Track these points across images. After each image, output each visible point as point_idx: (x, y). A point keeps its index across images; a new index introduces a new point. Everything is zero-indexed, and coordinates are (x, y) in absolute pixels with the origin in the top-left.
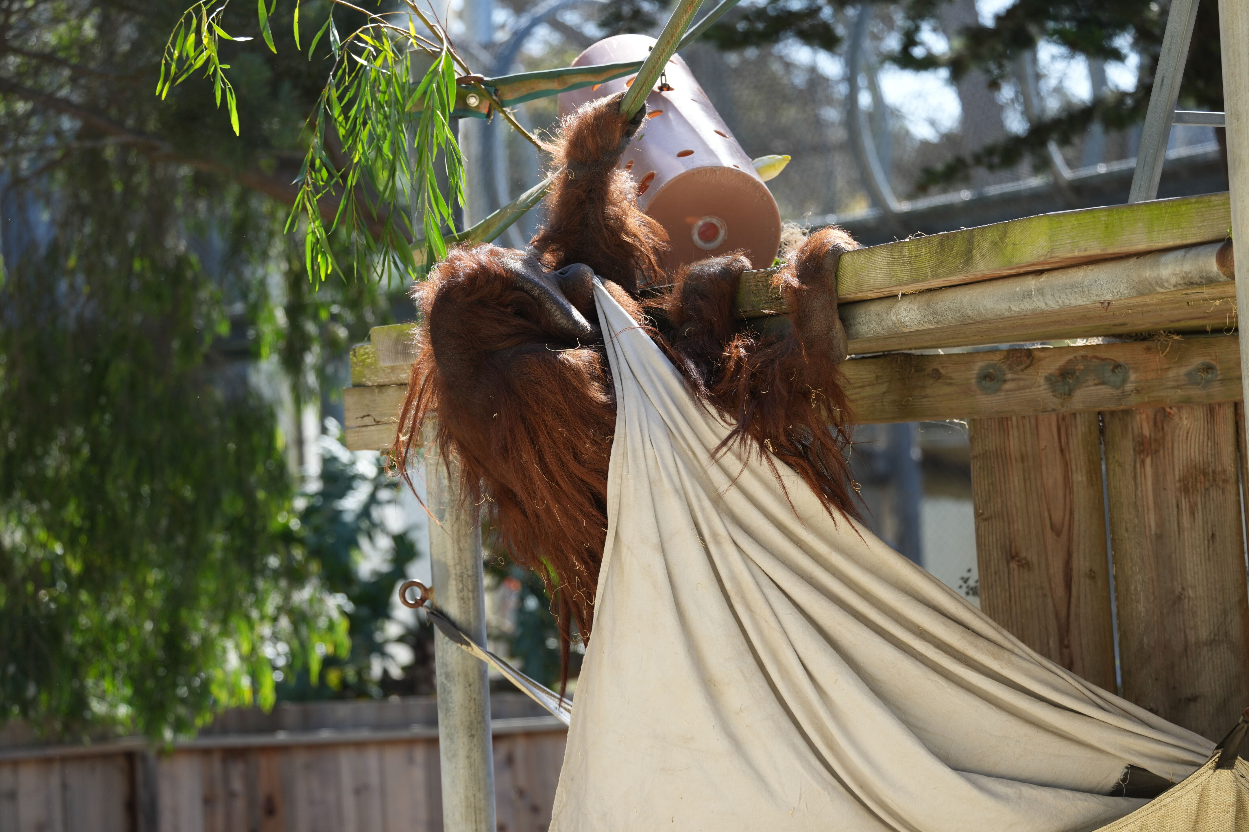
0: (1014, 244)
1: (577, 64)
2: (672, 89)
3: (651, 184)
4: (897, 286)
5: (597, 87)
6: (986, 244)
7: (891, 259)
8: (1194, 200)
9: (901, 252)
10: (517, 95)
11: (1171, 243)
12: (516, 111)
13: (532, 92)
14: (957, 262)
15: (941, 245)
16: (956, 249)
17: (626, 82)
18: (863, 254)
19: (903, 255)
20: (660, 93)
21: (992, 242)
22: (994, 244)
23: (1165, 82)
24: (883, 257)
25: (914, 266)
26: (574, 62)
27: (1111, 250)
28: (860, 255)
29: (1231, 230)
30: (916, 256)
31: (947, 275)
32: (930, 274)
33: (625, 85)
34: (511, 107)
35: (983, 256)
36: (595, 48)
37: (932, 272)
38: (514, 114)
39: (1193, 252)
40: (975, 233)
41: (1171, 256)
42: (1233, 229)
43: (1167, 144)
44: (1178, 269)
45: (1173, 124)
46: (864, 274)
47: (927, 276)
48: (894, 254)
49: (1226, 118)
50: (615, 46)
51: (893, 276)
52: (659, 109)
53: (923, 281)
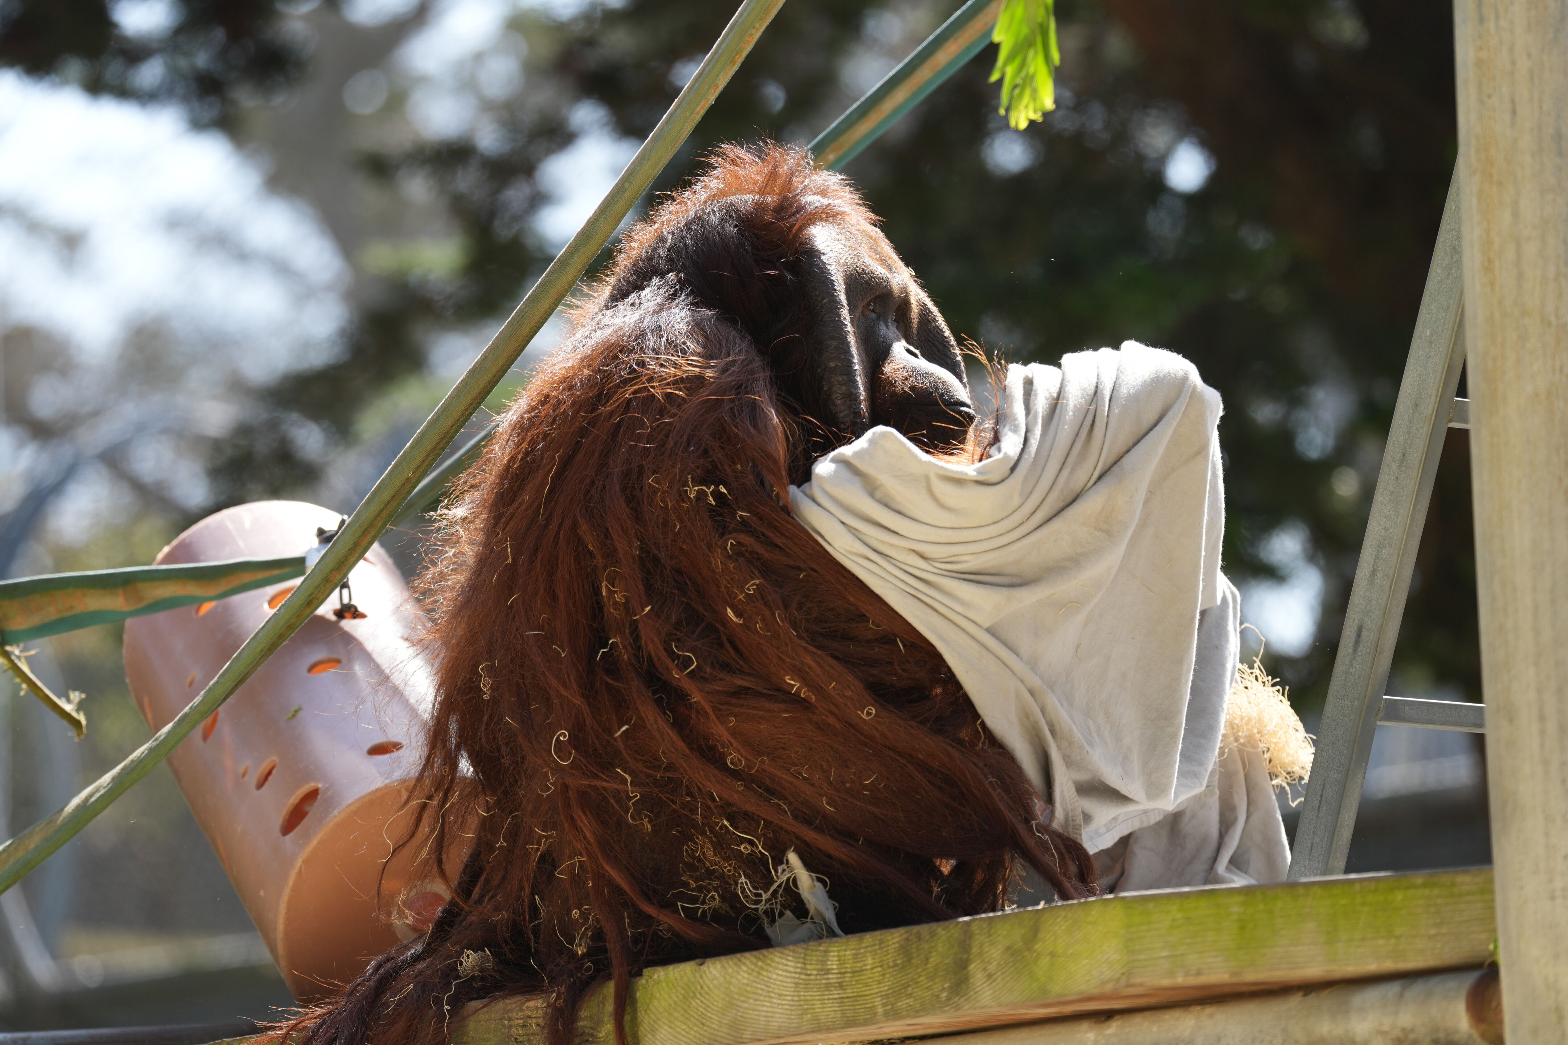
0: (1053, 955)
1: (167, 559)
2: (363, 616)
3: (314, 810)
4: (813, 1032)
5: (207, 607)
6: (995, 953)
7: (803, 977)
8: (1419, 881)
9: (824, 962)
10: (36, 620)
11: (1372, 967)
12: (33, 652)
13: (69, 614)
14: (937, 988)
15: (905, 951)
16: (934, 959)
17: (268, 598)
18: (745, 964)
19: (828, 970)
20: (337, 623)
21: (1008, 948)
22: (1012, 952)
23: (1364, 637)
24: (787, 971)
25: (849, 992)
26: (160, 556)
27: (1251, 976)
28: (739, 966)
29: (1496, 947)
30: (853, 972)
31: (917, 1013)
32: (880, 1010)
33: (266, 606)
34: (22, 645)
35: (990, 976)
36: (207, 527)
37: (884, 1005)
38: (30, 661)
39: (1418, 988)
40: (974, 928)
41: (1372, 995)
42: (1501, 943)
43: (1367, 762)
44: (1387, 1023)
45: (1379, 723)
46: (746, 1005)
47: (876, 1014)
48: (809, 967)
49: (1488, 717)
50: (247, 524)
51: (805, 1012)
52: (335, 656)
53: (866, 1023)
